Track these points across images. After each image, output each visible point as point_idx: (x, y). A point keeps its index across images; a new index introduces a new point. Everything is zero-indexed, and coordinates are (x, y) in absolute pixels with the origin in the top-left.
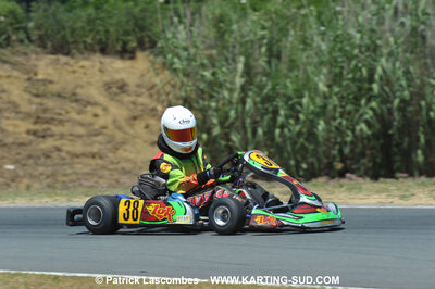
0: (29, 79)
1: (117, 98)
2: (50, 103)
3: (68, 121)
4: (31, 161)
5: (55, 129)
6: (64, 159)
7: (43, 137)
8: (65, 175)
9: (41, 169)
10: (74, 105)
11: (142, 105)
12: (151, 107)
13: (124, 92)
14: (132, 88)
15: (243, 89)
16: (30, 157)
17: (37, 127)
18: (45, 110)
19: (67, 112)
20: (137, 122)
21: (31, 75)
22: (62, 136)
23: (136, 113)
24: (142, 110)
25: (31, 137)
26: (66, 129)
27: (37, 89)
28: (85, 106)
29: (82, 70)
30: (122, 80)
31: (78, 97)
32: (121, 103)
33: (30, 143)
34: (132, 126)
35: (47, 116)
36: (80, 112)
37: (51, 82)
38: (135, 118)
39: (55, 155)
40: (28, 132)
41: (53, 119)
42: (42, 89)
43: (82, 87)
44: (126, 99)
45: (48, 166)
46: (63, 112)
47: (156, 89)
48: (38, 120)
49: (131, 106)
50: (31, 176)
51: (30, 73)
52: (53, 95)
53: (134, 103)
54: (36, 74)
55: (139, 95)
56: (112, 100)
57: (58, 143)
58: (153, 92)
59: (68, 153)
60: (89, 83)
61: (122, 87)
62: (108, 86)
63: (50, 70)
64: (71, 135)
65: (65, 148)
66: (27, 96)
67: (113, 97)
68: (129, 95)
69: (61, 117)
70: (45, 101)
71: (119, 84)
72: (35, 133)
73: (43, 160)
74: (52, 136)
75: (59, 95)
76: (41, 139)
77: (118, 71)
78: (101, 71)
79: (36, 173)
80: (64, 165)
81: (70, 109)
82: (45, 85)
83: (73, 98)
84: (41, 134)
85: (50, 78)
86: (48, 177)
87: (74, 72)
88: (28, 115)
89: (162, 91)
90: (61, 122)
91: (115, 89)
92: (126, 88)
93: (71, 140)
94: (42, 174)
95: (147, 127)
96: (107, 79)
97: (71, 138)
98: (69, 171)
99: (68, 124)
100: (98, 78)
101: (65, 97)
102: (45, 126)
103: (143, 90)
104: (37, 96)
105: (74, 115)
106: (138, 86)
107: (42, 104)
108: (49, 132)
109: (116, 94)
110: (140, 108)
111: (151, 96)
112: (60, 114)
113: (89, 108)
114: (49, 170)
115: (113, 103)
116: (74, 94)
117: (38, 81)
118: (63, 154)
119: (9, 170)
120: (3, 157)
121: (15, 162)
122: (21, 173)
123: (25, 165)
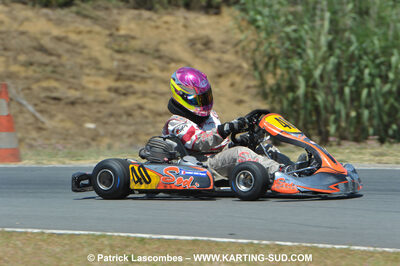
0: (111, 35)
1: (202, 55)
2: (132, 60)
3: (151, 78)
4: (112, 120)
5: (138, 86)
6: (146, 117)
7: (125, 94)
9: (123, 128)
10: (157, 62)
11: (227, 62)
12: (236, 64)
13: (209, 49)
14: (217, 45)
15: (330, 46)
16: (111, 115)
17: (119, 84)
18: (128, 67)
19: (150, 69)
20: (222, 80)
21: (114, 31)
22: (144, 94)
23: (221, 70)
24: (228, 68)
25: (113, 95)
26: (148, 86)
27: (119, 45)
28: (169, 63)
29: (165, 26)
30: (207, 37)
31: (162, 54)
32: (205, 59)
33: (112, 101)
34: (216, 83)
35: (129, 72)
36: (163, 70)
37: (133, 38)
38: (220, 76)
39: (137, 113)
40: (110, 89)
41: (135, 76)
42: (124, 45)
43: (165, 43)
44: (212, 55)
45: (130, 125)
46: (145, 69)
47: (241, 45)
48: (119, 77)
49: (217, 64)
50: (112, 135)
51: (112, 29)
52: (135, 51)
53: (219, 60)
54: (117, 29)
55: (224, 52)
56: (197, 56)
57: (140, 101)
58: (239, 48)
59: (151, 111)
60: (173, 40)
61: (207, 44)
62: (192, 43)
63: (133, 25)
64: (154, 92)
65: (148, 106)
66: (108, 52)
67: (197, 53)
68: (215, 52)
69: (144, 75)
70: (127, 57)
71: (204, 41)
72: (116, 90)
73: (124, 118)
74: (134, 93)
75: (142, 52)
76: (123, 97)
77: (202, 27)
78: (185, 26)
79: (117, 132)
80: (147, 123)
81: (152, 66)
82: (126, 41)
83: (156, 54)
84: (123, 92)
85: (133, 34)
86: (130, 136)
87: (157, 27)
88: (108, 72)
89: (247, 49)
90: (144, 80)
91: (199, 46)
92: (211, 45)
93: (153, 98)
94: (123, 133)
95: (232, 85)
96: (191, 35)
97: (153, 95)
98: (152, 130)
99: (150, 82)
100: (182, 34)
101: (147, 54)
102: (127, 83)
103: (228, 47)
104: (119, 52)
105: (157, 72)
106: (224, 43)
107: (123, 61)
108: (131, 90)
109: (201, 51)
110: (226, 65)
111: (237, 52)
112: (143, 71)
113: (173, 65)
114: (130, 129)
115: (197, 60)
116: (157, 51)
117: (120, 36)
118: (145, 113)
119: (89, 129)
120: (83, 115)
121: (96, 120)
122: (102, 132)
123: (106, 123)
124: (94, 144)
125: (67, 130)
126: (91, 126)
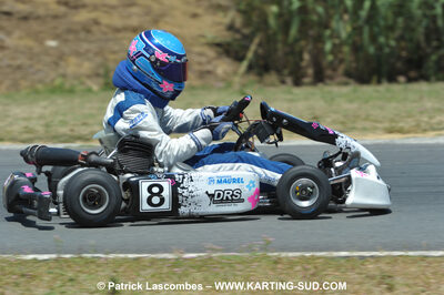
4: (71, 37)
6: (105, 33)
7: (76, 8)
8: (114, 52)
9: (85, 46)
16: (70, 31)
22: (95, 7)
25: (64, 9)
33: (65, 15)
39: (95, 28)
40: (59, 3)
45: (92, 42)
50: (78, 54)
57: (94, 15)
59: (108, 26)
64: (104, 5)
65: (103, 21)
72: (66, 4)
73: (82, 35)
74: (84, 6)
76: (74, 11)
79: (82, 50)
80: (108, 40)
84: (73, 4)
86: (96, 54)
93: (105, 12)
94: (88, 51)
97: (105, 9)
98: (116, 48)
108: (80, 3)
114: (93, 47)
118: (104, 29)
119: (52, 48)
120: (40, 32)
121: (56, 37)
122: (66, 49)
123: (66, 41)
124: (62, 63)
125: (31, 49)
126: (52, 43)
